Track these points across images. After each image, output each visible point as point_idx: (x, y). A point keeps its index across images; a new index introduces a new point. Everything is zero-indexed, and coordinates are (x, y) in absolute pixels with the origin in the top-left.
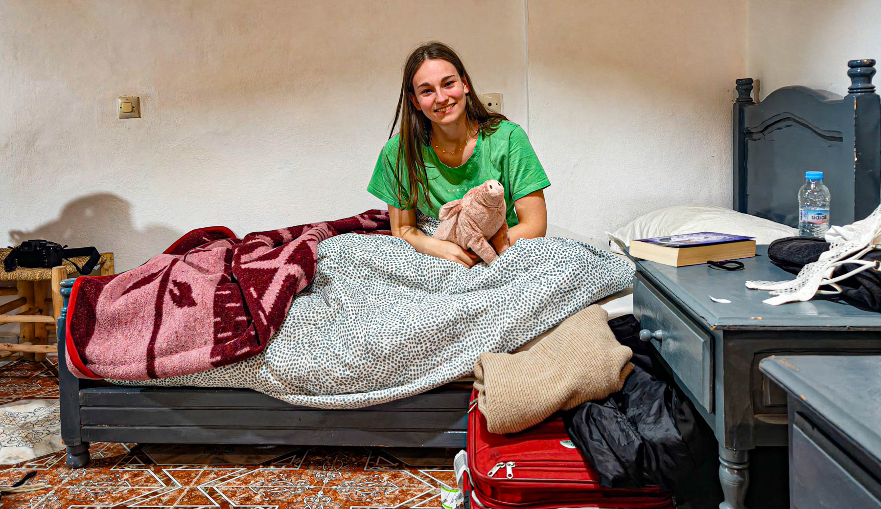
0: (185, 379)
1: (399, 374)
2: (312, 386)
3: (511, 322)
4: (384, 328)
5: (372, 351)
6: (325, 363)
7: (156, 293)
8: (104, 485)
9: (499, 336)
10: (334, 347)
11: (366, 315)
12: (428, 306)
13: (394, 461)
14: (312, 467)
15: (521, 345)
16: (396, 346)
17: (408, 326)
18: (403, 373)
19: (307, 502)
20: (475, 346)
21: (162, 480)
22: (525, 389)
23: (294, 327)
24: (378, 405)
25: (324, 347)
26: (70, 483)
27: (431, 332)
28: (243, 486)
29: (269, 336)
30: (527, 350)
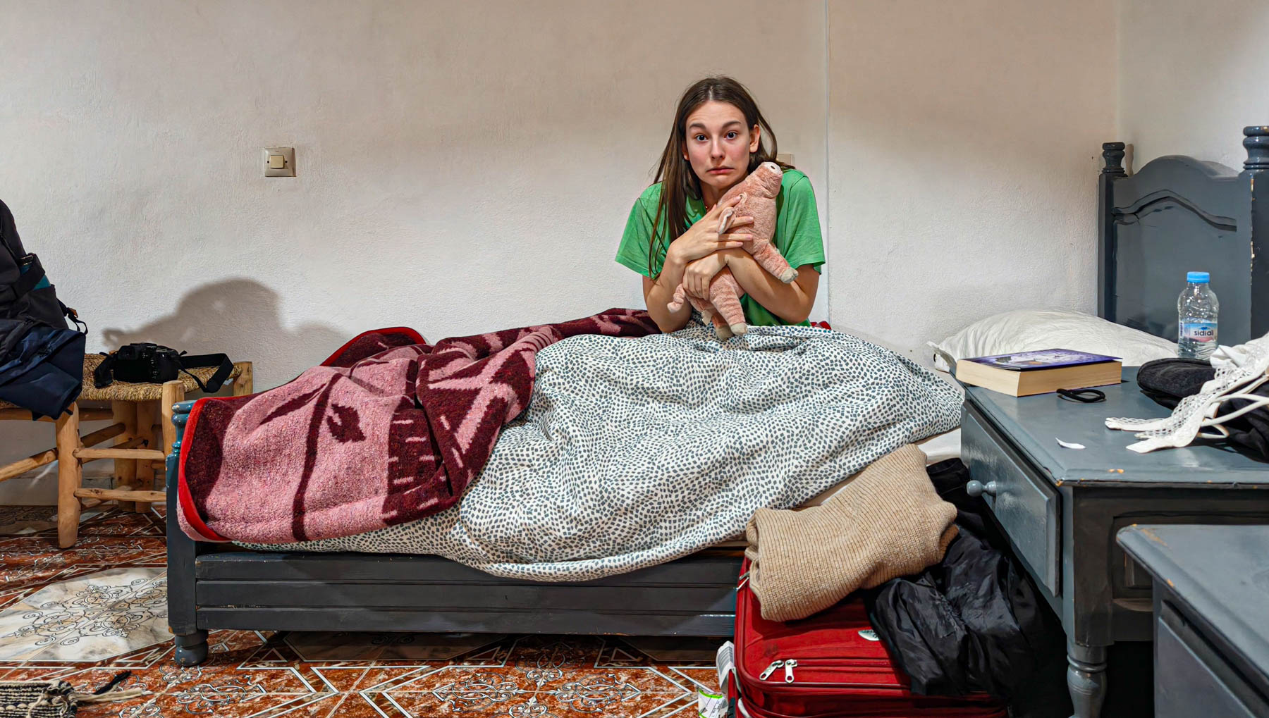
0: (346, 541)
1: (644, 533)
2: (524, 551)
3: (799, 465)
4: (627, 470)
5: (609, 501)
6: (543, 519)
7: (309, 422)
8: (228, 690)
9: (783, 483)
10: (556, 496)
11: (602, 453)
12: (688, 441)
13: (636, 654)
14: (522, 663)
15: (812, 496)
16: (642, 494)
17: (658, 467)
18: (650, 531)
19: (513, 712)
20: (750, 497)
21: (310, 682)
22: (813, 561)
23: (500, 469)
24: (615, 576)
25: (541, 496)
26: (179, 688)
27: (691, 476)
28: (425, 691)
29: (466, 482)
30: (819, 505)
